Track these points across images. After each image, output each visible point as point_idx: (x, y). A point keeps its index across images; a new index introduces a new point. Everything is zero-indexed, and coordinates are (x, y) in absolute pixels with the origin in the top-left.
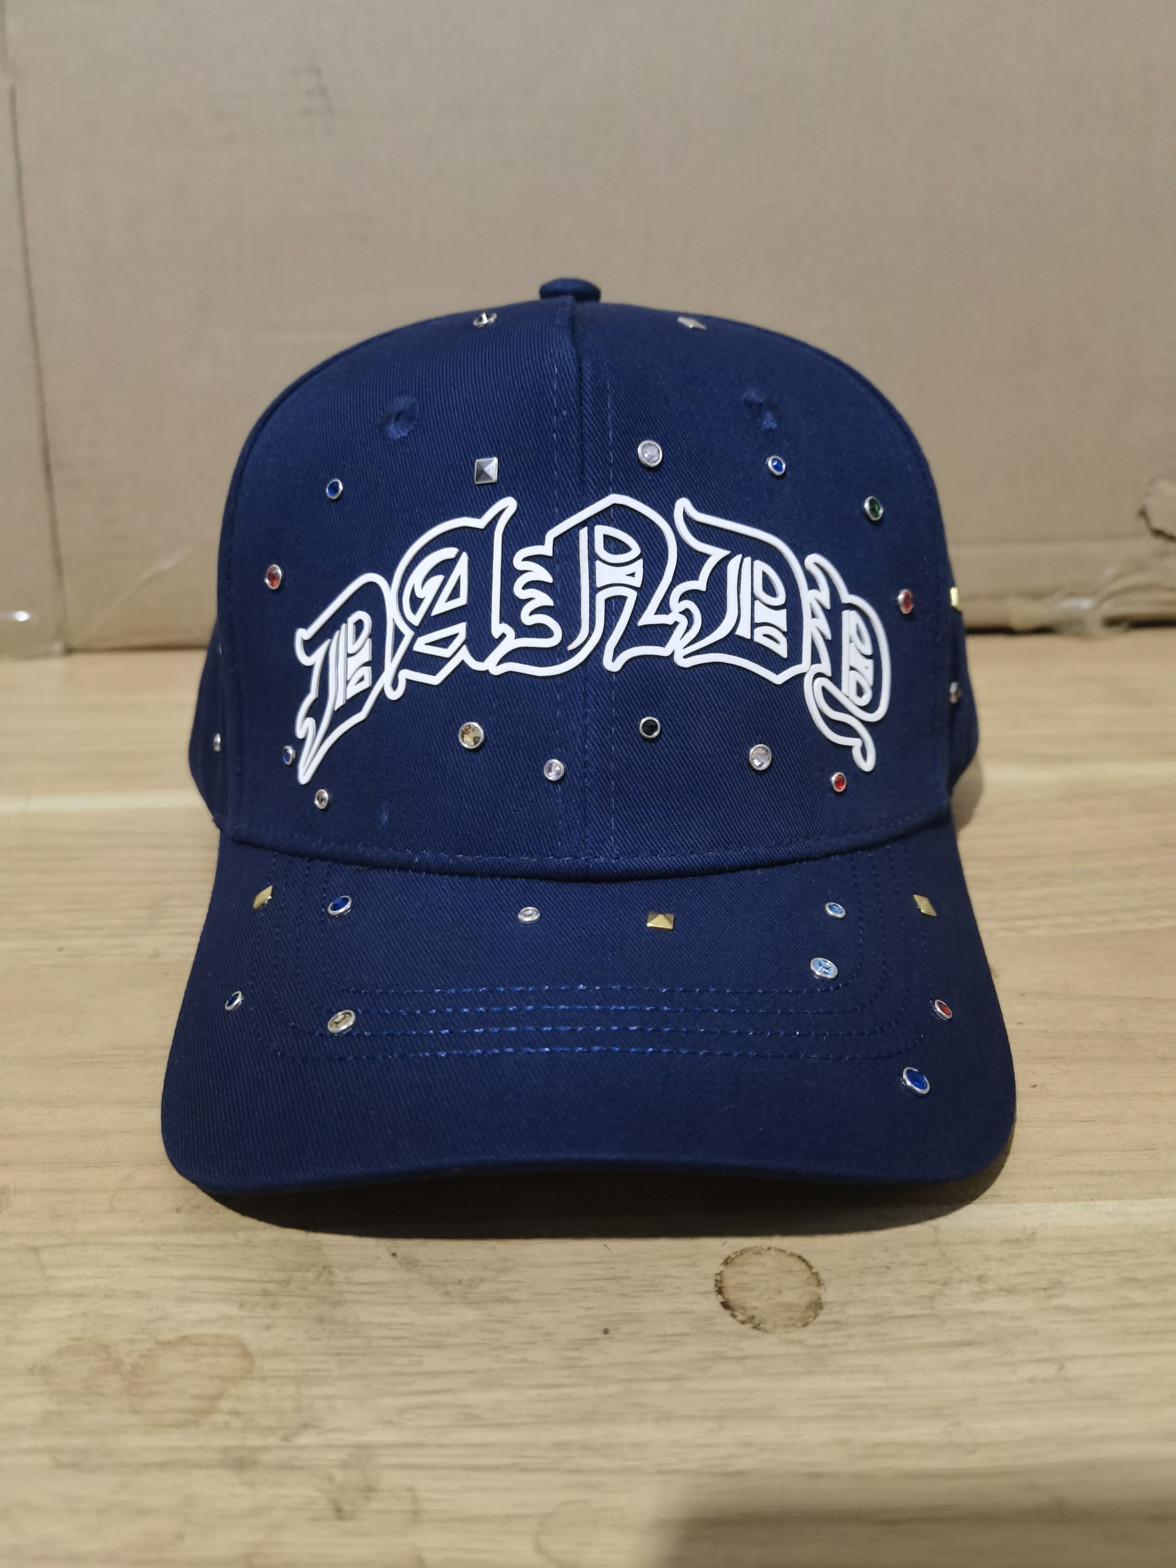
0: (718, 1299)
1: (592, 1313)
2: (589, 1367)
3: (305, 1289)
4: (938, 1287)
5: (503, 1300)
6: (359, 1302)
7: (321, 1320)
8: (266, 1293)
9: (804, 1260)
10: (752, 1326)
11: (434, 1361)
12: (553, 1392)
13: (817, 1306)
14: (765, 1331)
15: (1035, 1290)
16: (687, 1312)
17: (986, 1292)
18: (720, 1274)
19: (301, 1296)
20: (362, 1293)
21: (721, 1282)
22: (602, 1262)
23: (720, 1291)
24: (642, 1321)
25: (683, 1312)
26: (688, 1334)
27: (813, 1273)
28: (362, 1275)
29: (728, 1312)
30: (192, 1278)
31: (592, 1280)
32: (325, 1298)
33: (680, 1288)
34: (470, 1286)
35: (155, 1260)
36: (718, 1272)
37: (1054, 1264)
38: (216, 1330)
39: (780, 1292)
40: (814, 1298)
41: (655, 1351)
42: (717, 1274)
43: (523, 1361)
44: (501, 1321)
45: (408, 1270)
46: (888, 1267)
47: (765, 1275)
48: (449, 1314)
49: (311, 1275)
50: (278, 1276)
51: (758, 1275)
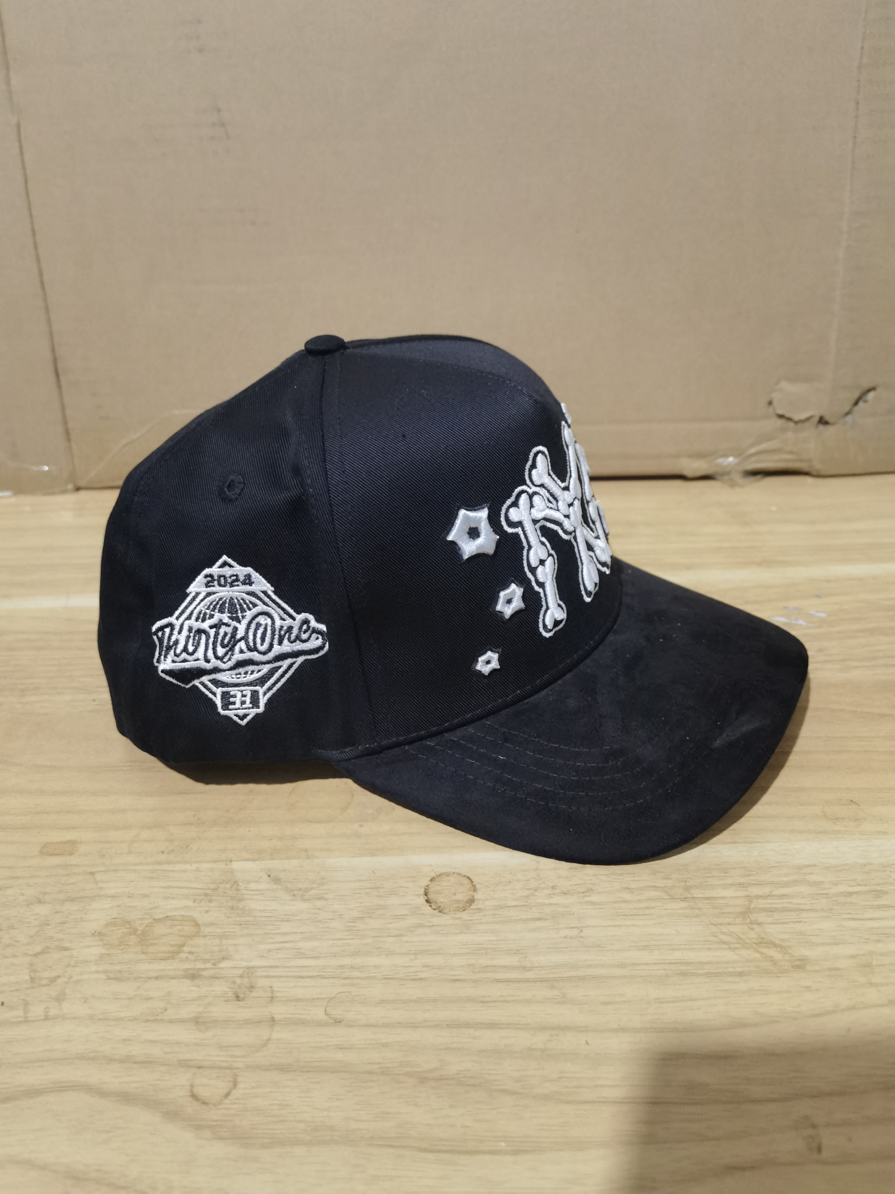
0: (424, 898)
1: (362, 905)
2: (358, 930)
3: (225, 893)
4: (533, 891)
5: (319, 899)
6: (251, 899)
7: (232, 908)
8: (206, 895)
9: (470, 879)
10: (438, 911)
11: (286, 927)
12: (340, 942)
13: (472, 901)
14: (444, 913)
15: (579, 893)
16: (408, 904)
17: (554, 894)
18: (428, 886)
19: (222, 896)
20: (253, 895)
21: (427, 890)
22: (370, 880)
23: (426, 894)
24: (386, 909)
25: (407, 904)
26: (407, 915)
27: (473, 885)
28: (253, 886)
29: (429, 904)
30: (170, 887)
31: (365, 889)
32: (235, 897)
33: (407, 893)
34: (305, 892)
35: (152, 878)
37: (591, 880)
38: (182, 913)
39: (455, 894)
40: (470, 898)
41: (391, 923)
42: (426, 886)
43: (327, 927)
44: (319, 909)
45: (276, 883)
46: (510, 882)
47: (449, 886)
48: (294, 905)
49: (228, 886)
50: (212, 886)
51: (447, 886)
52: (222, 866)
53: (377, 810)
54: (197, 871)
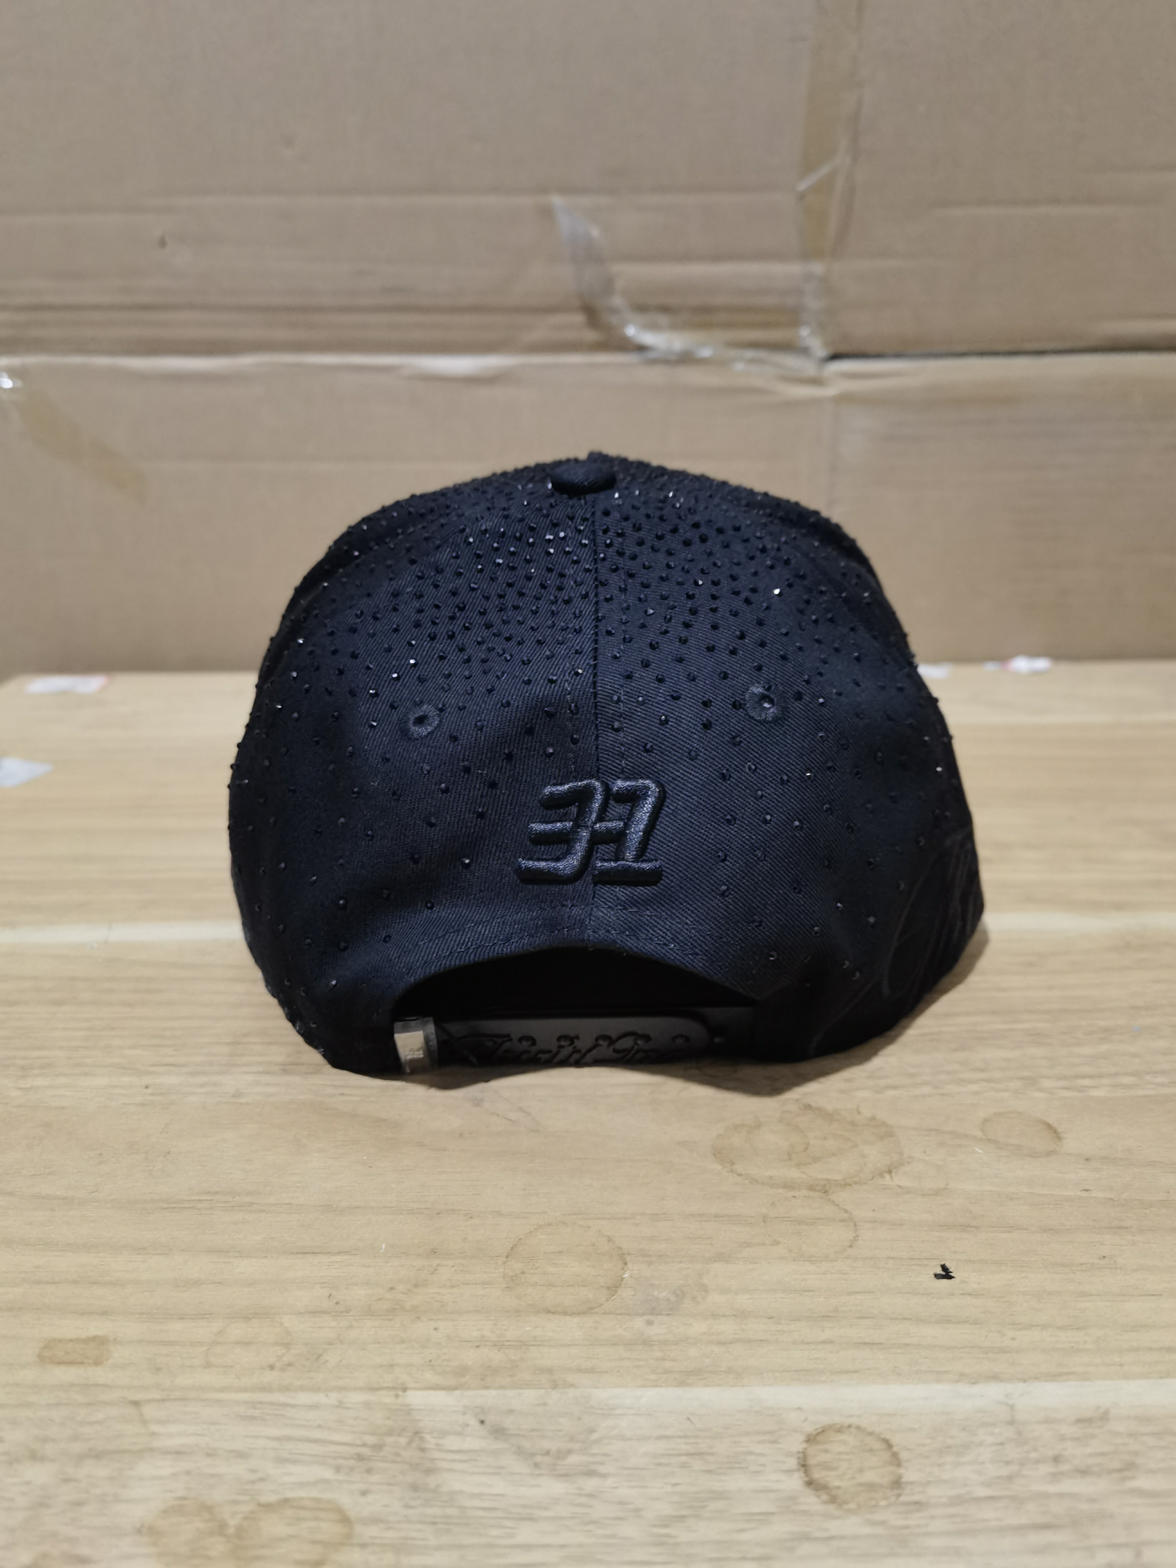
0: (802, 1477)
1: (679, 1489)
2: (678, 1544)
3: (397, 1454)
4: (1017, 1467)
5: (591, 1473)
6: (451, 1470)
7: (415, 1487)
8: (360, 1458)
9: (883, 1439)
10: (836, 1506)
11: (526, 1533)
13: (897, 1486)
14: (850, 1511)
15: (1110, 1471)
16: (772, 1491)
17: (1062, 1474)
18: (804, 1452)
19: (393, 1462)
20: (454, 1461)
21: (806, 1460)
22: (685, 1437)
23: (804, 1470)
24: (728, 1498)
25: (768, 1491)
26: (772, 1514)
27: (892, 1452)
28: (453, 1442)
29: (814, 1491)
30: (289, 1439)
31: (678, 1455)
32: (418, 1464)
33: (764, 1465)
34: (559, 1458)
35: (252, 1419)
36: (801, 1450)
37: (1127, 1444)
38: (315, 1494)
39: (862, 1471)
40: (895, 1478)
41: (743, 1531)
42: (799, 1452)
43: (614, 1537)
44: (590, 1496)
45: (497, 1438)
46: (966, 1447)
47: (846, 1453)
48: (538, 1486)
49: (403, 1440)
50: (371, 1440)
51: (840, 1453)
52: (387, 1398)
53: (674, 1293)
54: (337, 1407)
